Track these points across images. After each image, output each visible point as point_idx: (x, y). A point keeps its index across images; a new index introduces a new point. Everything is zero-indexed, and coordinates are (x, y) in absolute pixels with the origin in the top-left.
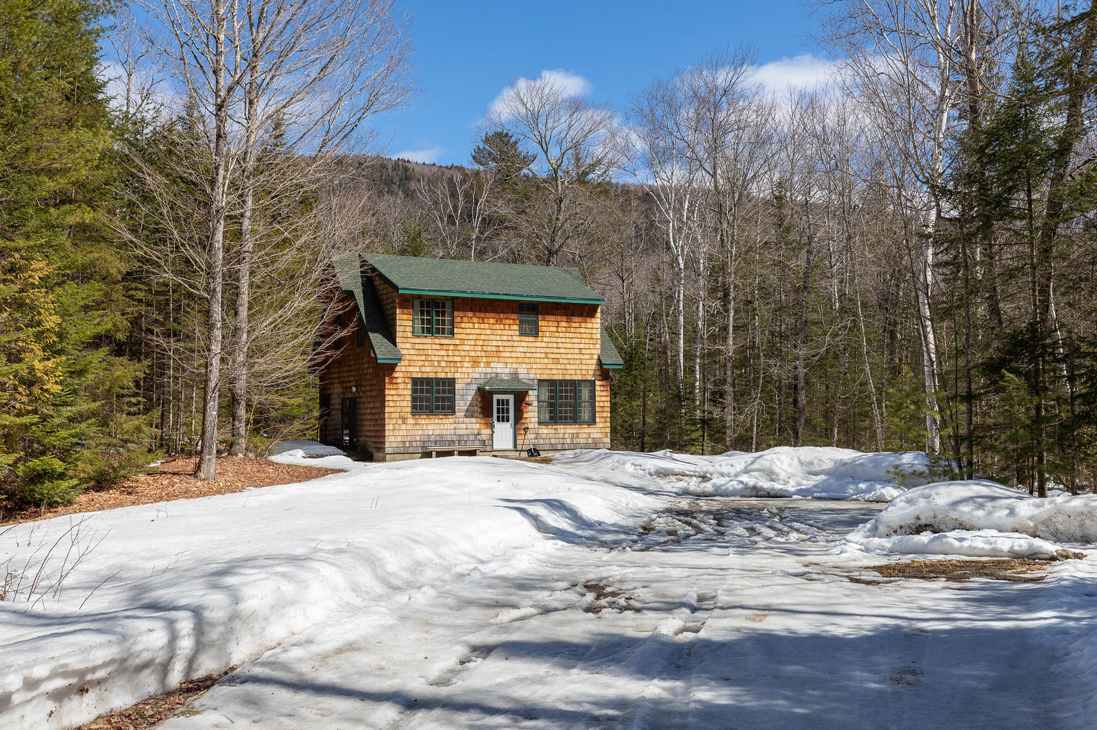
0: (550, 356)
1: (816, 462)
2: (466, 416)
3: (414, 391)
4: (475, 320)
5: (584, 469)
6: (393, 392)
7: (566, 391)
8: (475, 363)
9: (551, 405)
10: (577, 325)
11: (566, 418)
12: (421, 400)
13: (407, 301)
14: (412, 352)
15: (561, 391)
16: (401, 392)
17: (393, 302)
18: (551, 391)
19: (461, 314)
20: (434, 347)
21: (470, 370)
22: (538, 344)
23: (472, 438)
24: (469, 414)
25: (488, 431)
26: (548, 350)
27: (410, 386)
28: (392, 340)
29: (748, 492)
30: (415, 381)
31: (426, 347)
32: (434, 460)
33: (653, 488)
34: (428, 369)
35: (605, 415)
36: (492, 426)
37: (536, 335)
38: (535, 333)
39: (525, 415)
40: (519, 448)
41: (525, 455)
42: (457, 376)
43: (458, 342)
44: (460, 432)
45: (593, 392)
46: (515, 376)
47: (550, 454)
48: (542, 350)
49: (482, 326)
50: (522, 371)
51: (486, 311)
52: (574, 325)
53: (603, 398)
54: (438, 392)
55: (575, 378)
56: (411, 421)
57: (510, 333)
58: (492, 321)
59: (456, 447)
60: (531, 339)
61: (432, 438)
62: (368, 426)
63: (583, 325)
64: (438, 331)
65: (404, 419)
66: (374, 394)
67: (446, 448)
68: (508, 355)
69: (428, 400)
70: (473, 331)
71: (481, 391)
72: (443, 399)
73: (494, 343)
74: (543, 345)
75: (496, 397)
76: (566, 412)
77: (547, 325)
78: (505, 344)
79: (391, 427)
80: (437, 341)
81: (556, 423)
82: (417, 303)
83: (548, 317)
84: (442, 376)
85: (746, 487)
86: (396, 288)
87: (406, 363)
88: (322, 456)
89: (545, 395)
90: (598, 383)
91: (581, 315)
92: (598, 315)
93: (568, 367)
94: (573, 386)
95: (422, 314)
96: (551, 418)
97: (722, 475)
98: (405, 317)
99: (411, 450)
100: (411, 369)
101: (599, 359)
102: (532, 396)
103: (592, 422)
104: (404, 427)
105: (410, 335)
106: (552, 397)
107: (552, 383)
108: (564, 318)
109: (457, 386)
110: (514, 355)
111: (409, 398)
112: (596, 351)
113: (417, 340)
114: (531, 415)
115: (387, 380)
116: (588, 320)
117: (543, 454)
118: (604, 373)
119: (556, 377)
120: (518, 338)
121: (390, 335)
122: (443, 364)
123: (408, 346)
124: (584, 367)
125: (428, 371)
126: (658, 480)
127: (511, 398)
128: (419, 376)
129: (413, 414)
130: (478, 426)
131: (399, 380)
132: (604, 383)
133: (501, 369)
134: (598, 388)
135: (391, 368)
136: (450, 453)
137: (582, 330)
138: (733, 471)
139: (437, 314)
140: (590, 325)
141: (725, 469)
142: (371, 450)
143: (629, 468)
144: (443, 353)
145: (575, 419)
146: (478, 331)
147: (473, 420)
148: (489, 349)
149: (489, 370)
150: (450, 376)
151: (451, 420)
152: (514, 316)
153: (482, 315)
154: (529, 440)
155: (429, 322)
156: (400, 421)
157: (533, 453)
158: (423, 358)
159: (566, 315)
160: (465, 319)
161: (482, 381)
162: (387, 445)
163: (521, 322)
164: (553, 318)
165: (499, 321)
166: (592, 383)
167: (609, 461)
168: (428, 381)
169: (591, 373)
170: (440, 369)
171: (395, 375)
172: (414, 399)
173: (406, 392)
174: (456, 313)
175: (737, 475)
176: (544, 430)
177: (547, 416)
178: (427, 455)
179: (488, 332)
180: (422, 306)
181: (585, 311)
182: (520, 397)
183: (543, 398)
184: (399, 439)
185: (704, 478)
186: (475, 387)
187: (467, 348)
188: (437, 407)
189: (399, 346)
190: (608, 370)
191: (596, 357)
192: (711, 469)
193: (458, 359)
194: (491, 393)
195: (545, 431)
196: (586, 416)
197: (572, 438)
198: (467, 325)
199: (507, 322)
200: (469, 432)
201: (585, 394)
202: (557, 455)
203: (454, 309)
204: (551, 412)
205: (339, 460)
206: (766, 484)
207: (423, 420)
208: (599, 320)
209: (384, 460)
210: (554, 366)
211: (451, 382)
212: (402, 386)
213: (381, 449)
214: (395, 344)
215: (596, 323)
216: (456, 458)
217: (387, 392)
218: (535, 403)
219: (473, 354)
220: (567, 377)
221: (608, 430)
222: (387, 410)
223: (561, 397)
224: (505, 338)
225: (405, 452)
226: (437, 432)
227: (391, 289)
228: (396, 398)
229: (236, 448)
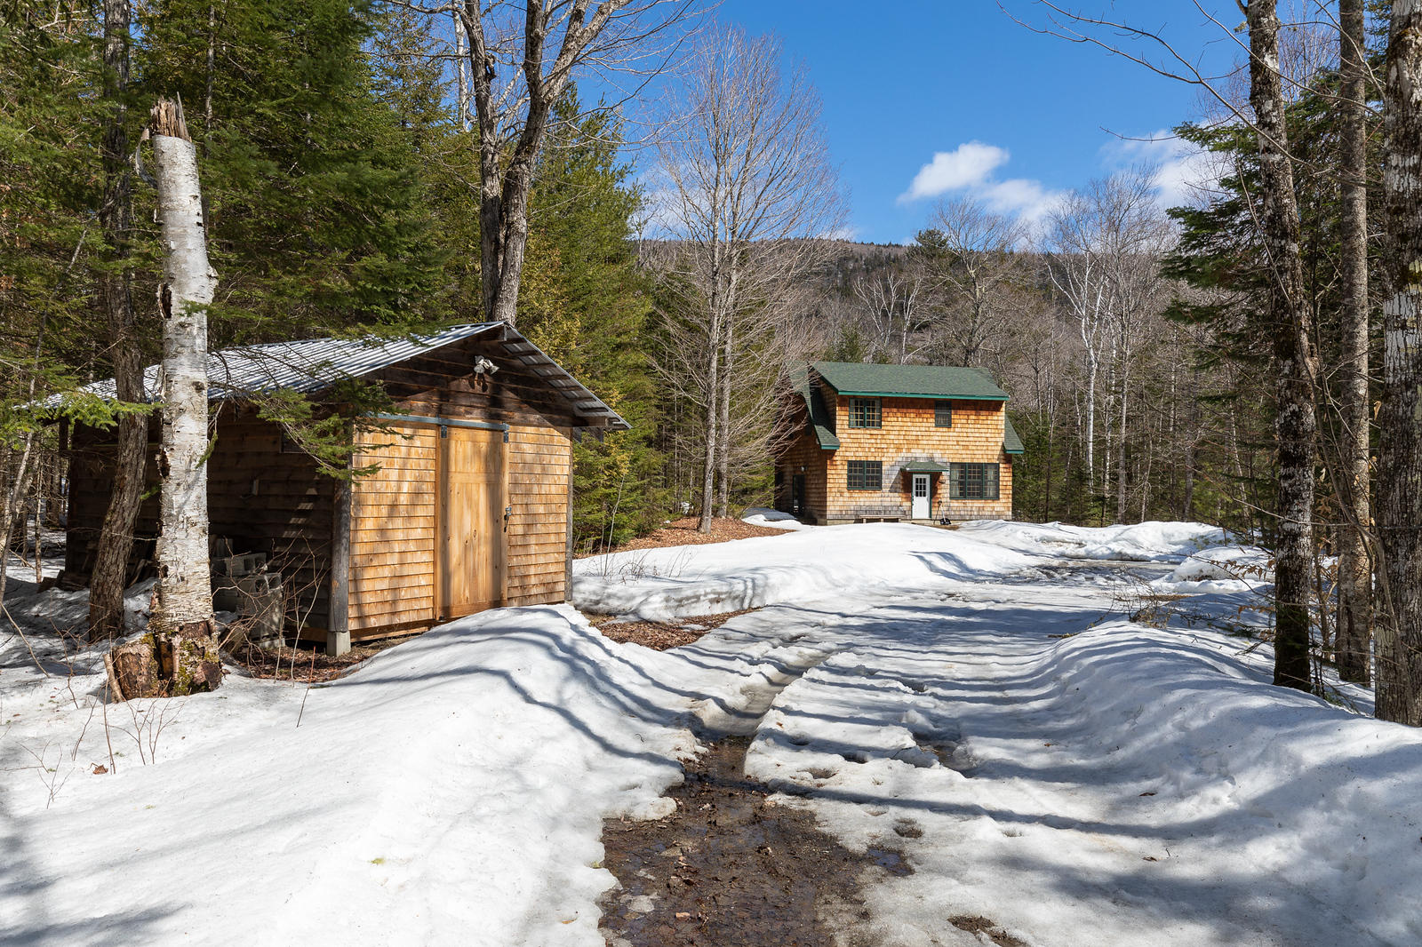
0: (961, 443)
1: (1176, 534)
2: (890, 492)
3: (850, 471)
4: (899, 415)
5: (983, 535)
6: (833, 472)
7: (974, 472)
8: (899, 449)
9: (961, 483)
10: (984, 418)
11: (974, 494)
12: (855, 478)
13: (845, 401)
14: (849, 440)
15: (970, 472)
16: (839, 472)
17: (834, 401)
18: (962, 472)
19: (888, 410)
20: (866, 436)
21: (895, 455)
22: (951, 434)
23: (895, 508)
24: (893, 490)
25: (909, 504)
26: (959, 439)
27: (846, 467)
28: (833, 431)
29: (1114, 557)
30: (850, 463)
31: (859, 436)
32: (865, 525)
33: (1036, 551)
34: (861, 454)
35: (1007, 492)
36: (911, 500)
37: (949, 427)
38: (948, 424)
39: (939, 491)
40: (934, 517)
41: (938, 523)
42: (883, 459)
43: (884, 432)
44: (886, 504)
45: (997, 473)
46: (931, 459)
47: (958, 523)
48: (954, 439)
49: (905, 419)
50: (937, 455)
51: (908, 408)
52: (981, 418)
53: (1006, 478)
54: (868, 471)
55: (982, 461)
56: (846, 494)
57: (927, 425)
58: (912, 415)
59: (882, 516)
60: (945, 429)
61: (863, 508)
62: (813, 498)
63: (990, 418)
64: (869, 424)
65: (842, 493)
66: (818, 472)
67: (875, 516)
68: (925, 442)
69: (860, 478)
70: (897, 424)
71: (902, 471)
72: (873, 478)
73: (914, 433)
74: (955, 434)
75: (915, 476)
76: (974, 489)
77: (959, 418)
78: (923, 434)
79: (831, 499)
80: (868, 432)
81: (965, 498)
82: (852, 401)
83: (960, 412)
84: (872, 459)
85: (1113, 553)
86: (837, 391)
87: (844, 449)
88: (779, 520)
89: (956, 475)
90: (1001, 465)
91: (988, 410)
92: (1003, 409)
93: (976, 452)
94: (980, 468)
95: (857, 411)
96: (961, 494)
97: (1095, 542)
98: (843, 413)
99: (847, 517)
100: (847, 454)
101: (1003, 446)
102: (945, 476)
103: (997, 497)
104: (841, 499)
105: (846, 427)
106: (962, 477)
107: (962, 465)
108: (973, 412)
109: (883, 468)
110: (930, 442)
111: (846, 477)
112: (1001, 439)
113: (852, 431)
114: (944, 491)
115: (828, 462)
116: (994, 413)
117: (953, 523)
118: (1007, 457)
119: (966, 461)
120: (934, 429)
121: (832, 429)
122: (873, 450)
123: (845, 436)
124: (989, 452)
125: (861, 456)
126: (1042, 545)
127: (927, 477)
128: (854, 459)
129: (849, 489)
130: (900, 499)
131: (838, 463)
132: (1007, 466)
133: (920, 454)
134: (1001, 470)
135: (831, 453)
136: (878, 520)
137: (989, 422)
138: (1104, 540)
139: (869, 411)
140: (996, 418)
141: (1098, 539)
142: (816, 516)
143: (1020, 535)
144: (873, 441)
145: (981, 495)
146: (901, 424)
147: (897, 494)
148: (910, 438)
149: (909, 455)
150: (878, 459)
151: (878, 494)
152: (930, 411)
153: (905, 411)
154: (942, 511)
155: (862, 416)
156: (838, 495)
157: (945, 523)
158: (857, 445)
159: (975, 410)
160: (891, 414)
161: (904, 464)
162: (828, 513)
163: (937, 416)
164: (963, 412)
165: (919, 415)
166: (997, 466)
167: (1005, 529)
168: (861, 463)
169: (996, 457)
170: (870, 454)
171: (835, 458)
172: (849, 478)
173: (843, 472)
174: (883, 410)
175: (1106, 543)
176: (955, 504)
177: (958, 492)
178: (859, 521)
179: (909, 424)
180: (856, 404)
181: (992, 406)
182: (935, 477)
183: (954, 477)
184: (838, 508)
185: (1080, 545)
186: (898, 468)
187: (892, 437)
188: (868, 484)
189: (838, 435)
190: (1011, 455)
191: (1000, 444)
192: (1086, 538)
193: (885, 446)
194: (911, 473)
195: (956, 505)
196: (991, 493)
197: (979, 511)
198: (892, 419)
199: (925, 416)
200: (893, 504)
201: (991, 474)
202: (964, 524)
203: (882, 406)
204: (961, 489)
205: (792, 523)
206: (1130, 551)
207: (856, 494)
208: (1003, 414)
209: (826, 524)
210: (963, 452)
211: (879, 464)
212: (840, 467)
213: (823, 515)
214: (835, 434)
215: (1001, 417)
216: (882, 524)
217: (828, 472)
218: (948, 482)
219: (896, 442)
220: (975, 461)
221: (1010, 505)
222: (828, 485)
223: (970, 477)
224: (923, 429)
225: (842, 519)
226: (867, 504)
227: (832, 391)
228: (835, 476)
229: (720, 512)
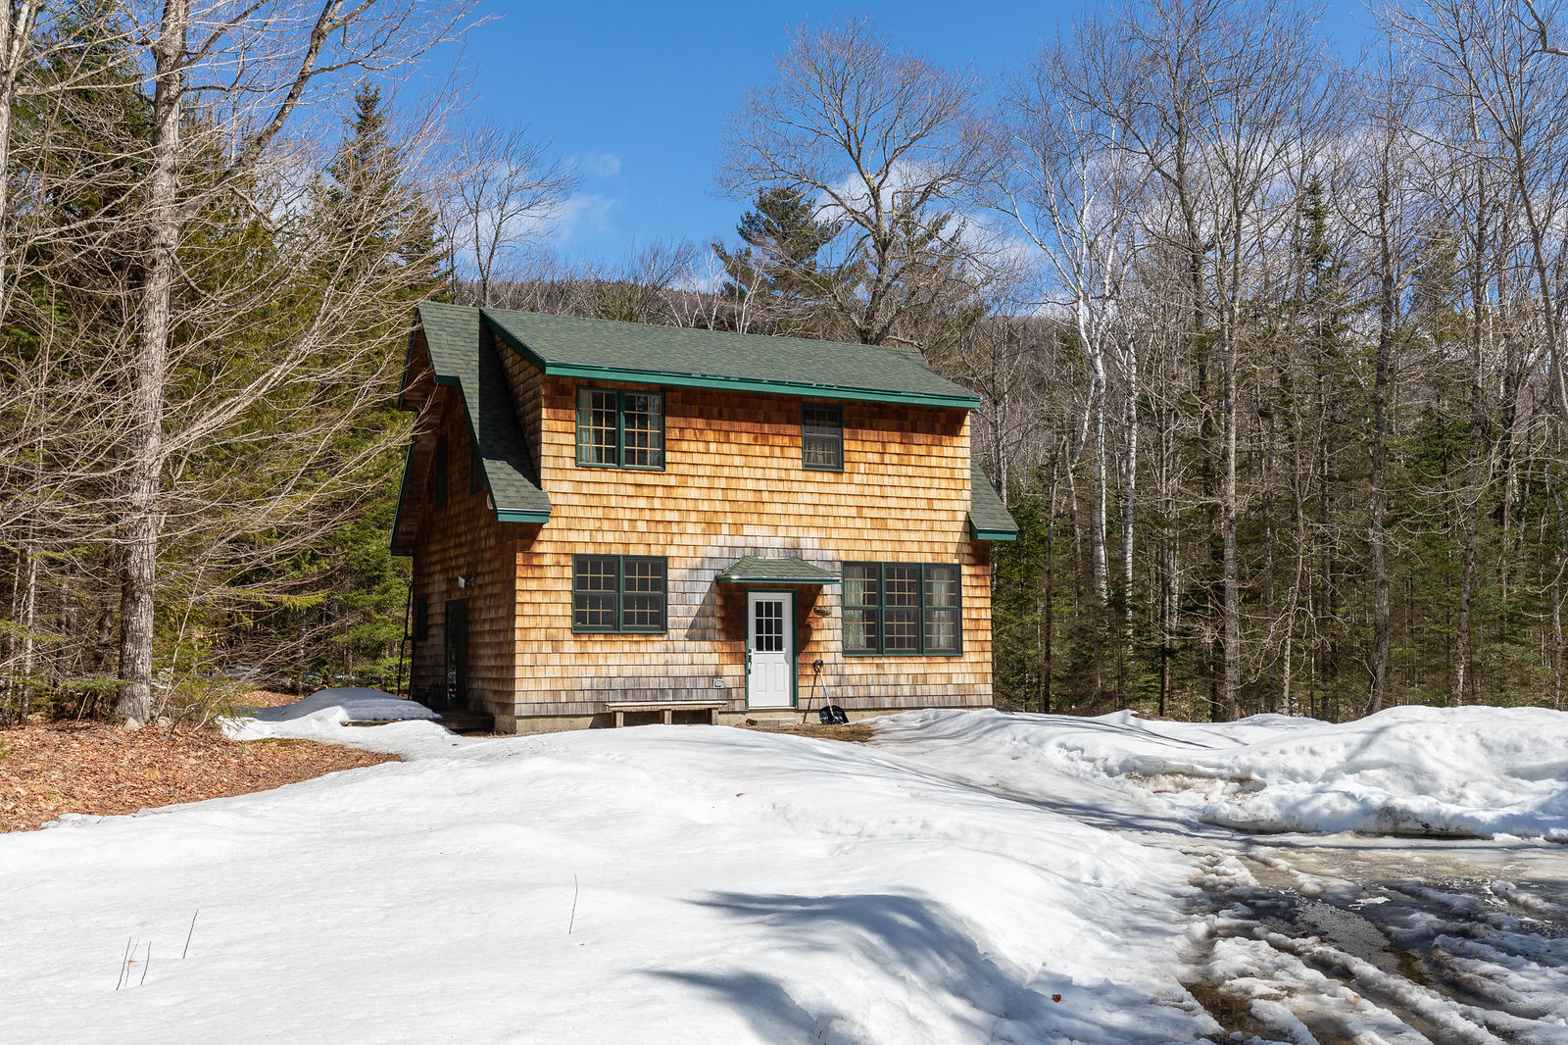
0: (867, 513)
1: (1526, 745)
2: (690, 638)
3: (579, 583)
4: (710, 435)
5: (949, 758)
6: (533, 585)
7: (901, 587)
8: (711, 525)
9: (869, 615)
10: (922, 450)
11: (901, 643)
12: (595, 601)
13: (565, 392)
14: (576, 500)
15: (890, 586)
16: (549, 585)
17: (537, 396)
18: (870, 587)
19: (681, 422)
20: (623, 490)
21: (700, 540)
22: (843, 489)
23: (702, 683)
24: (697, 632)
25: (738, 670)
26: (864, 502)
27: (569, 572)
28: (533, 474)
29: (1371, 823)
30: (581, 562)
31: (604, 489)
32: (622, 732)
33: (1122, 807)
34: (609, 537)
35: (981, 636)
36: (745, 660)
37: (838, 469)
38: (836, 464)
39: (816, 636)
40: (803, 704)
41: (814, 719)
42: (671, 551)
43: (673, 481)
44: (677, 671)
45: (956, 588)
46: (794, 552)
47: (867, 719)
48: (851, 501)
49: (726, 448)
50: (810, 543)
51: (733, 418)
52: (916, 450)
53: (977, 600)
54: (630, 585)
55: (918, 559)
56: (570, 647)
57: (784, 463)
58: (745, 438)
59: (669, 704)
60: (828, 477)
61: (618, 684)
62: (486, 659)
63: (935, 450)
64: (631, 457)
65: (556, 642)
66: (496, 589)
67: (648, 706)
68: (779, 509)
69: (608, 602)
70: (706, 459)
71: (721, 584)
72: (642, 602)
73: (751, 485)
74: (853, 489)
75: (754, 598)
76: (901, 629)
77: (861, 449)
78: (773, 486)
79: (527, 660)
80: (629, 478)
81: (880, 652)
82: (586, 396)
83: (863, 434)
84: (641, 551)
85: (1367, 810)
86: (540, 365)
87: (562, 523)
88: (384, 721)
89: (857, 594)
90: (965, 570)
91: (930, 430)
92: (966, 430)
93: (905, 536)
94: (918, 574)
95: (598, 420)
96: (870, 643)
97: (1292, 775)
98: (560, 426)
99: (571, 709)
100: (573, 536)
101: (968, 522)
102: (830, 596)
103: (955, 650)
104: (555, 659)
105: (570, 463)
106: (870, 599)
107: (871, 569)
108: (896, 436)
109: (672, 574)
110: (791, 509)
111: (568, 598)
112: (962, 505)
113: (586, 476)
114: (829, 636)
115: (520, 558)
116: (946, 440)
117: (854, 719)
118: (979, 549)
119: (881, 558)
120: (801, 476)
121: (530, 468)
122: (642, 526)
123: (566, 487)
124: (937, 537)
125: (610, 542)
126: (1130, 786)
127: (786, 599)
128: (590, 550)
129: (577, 632)
130: (715, 658)
131: (547, 560)
132: (979, 570)
133: (766, 539)
134: (965, 581)
135: (528, 533)
136: (654, 717)
137: (934, 461)
138: (1319, 767)
139: (630, 420)
140: (948, 452)
141: (1298, 762)
142: (492, 708)
143: (1054, 755)
144: (642, 503)
145: (918, 645)
146: (718, 460)
147: (706, 646)
148: (740, 496)
149: (739, 541)
150: (656, 551)
151: (658, 645)
152: (792, 429)
153: (725, 425)
154: (823, 688)
155: (613, 437)
156: (547, 648)
157: (833, 715)
158: (599, 513)
159: (900, 429)
160: (689, 434)
161: (724, 564)
162: (518, 698)
163: (807, 443)
164: (873, 435)
165: (760, 439)
166: (955, 571)
167: (1005, 736)
168: (610, 562)
169: (952, 549)
170: (634, 538)
171: (538, 548)
172: (578, 601)
173: (559, 585)
174: (669, 421)
175: (1329, 777)
176: (856, 668)
177: (862, 638)
178: (605, 720)
179: (738, 461)
180: (597, 402)
181: (942, 422)
182: (806, 598)
183: (852, 600)
184: (545, 685)
185: (1245, 782)
186: (710, 576)
187: (693, 493)
188: (629, 618)
189: (547, 486)
190: (989, 544)
191: (961, 516)
192: (1263, 762)
193: (675, 516)
194: (744, 589)
195: (858, 669)
196: (942, 638)
197: (914, 685)
198: (693, 446)
199: (778, 440)
200: (696, 670)
201: (940, 592)
202: (883, 721)
203: (665, 411)
204: (869, 630)
205: (420, 731)
206: (1418, 804)
207: (598, 646)
208: (966, 442)
209: (511, 731)
210: (875, 535)
211: (660, 564)
212: (552, 572)
213: (507, 707)
214: (537, 483)
215: (960, 449)
216: (667, 730)
217: (519, 585)
218: (837, 612)
219: (705, 506)
220: (903, 558)
221: (988, 668)
222: (519, 622)
223: (890, 600)
224: (774, 474)
225: (556, 715)
226: (628, 671)
227: (532, 370)
228: (538, 597)
229: (126, 706)
